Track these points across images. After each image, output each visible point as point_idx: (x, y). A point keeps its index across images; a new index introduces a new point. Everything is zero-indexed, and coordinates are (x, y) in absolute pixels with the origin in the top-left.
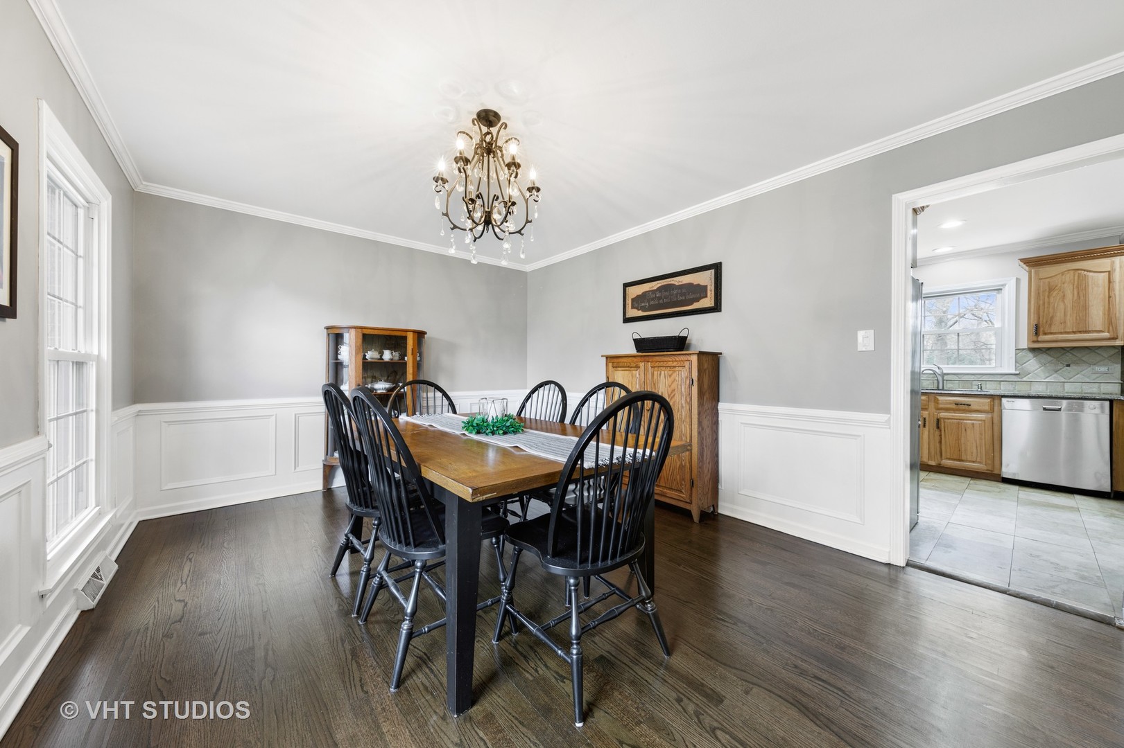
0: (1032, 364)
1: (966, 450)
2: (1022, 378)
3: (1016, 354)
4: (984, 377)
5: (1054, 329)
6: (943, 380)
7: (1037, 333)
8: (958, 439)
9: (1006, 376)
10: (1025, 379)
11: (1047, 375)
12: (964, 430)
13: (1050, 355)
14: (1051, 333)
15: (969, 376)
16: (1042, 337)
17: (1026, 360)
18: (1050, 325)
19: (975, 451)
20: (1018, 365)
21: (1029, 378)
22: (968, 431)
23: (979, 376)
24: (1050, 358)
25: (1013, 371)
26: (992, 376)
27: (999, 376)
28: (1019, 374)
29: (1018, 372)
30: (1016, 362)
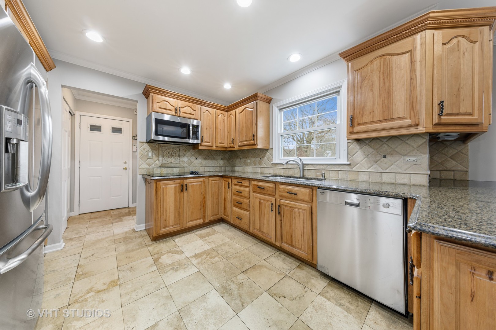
0: (359, 155)
1: (295, 237)
2: (352, 168)
3: (348, 147)
4: (329, 167)
5: (365, 120)
6: (304, 169)
7: (352, 125)
8: (291, 226)
9: (342, 166)
10: (354, 169)
11: (370, 165)
12: (294, 217)
13: (371, 147)
14: (363, 124)
15: (320, 166)
16: (357, 129)
17: (355, 152)
18: (362, 117)
19: (300, 238)
20: (349, 156)
21: (357, 168)
22: (296, 218)
23: (325, 166)
24: (371, 150)
25: (346, 162)
26: (333, 166)
27: (337, 166)
28: (350, 164)
29: (349, 163)
30: (348, 154)
